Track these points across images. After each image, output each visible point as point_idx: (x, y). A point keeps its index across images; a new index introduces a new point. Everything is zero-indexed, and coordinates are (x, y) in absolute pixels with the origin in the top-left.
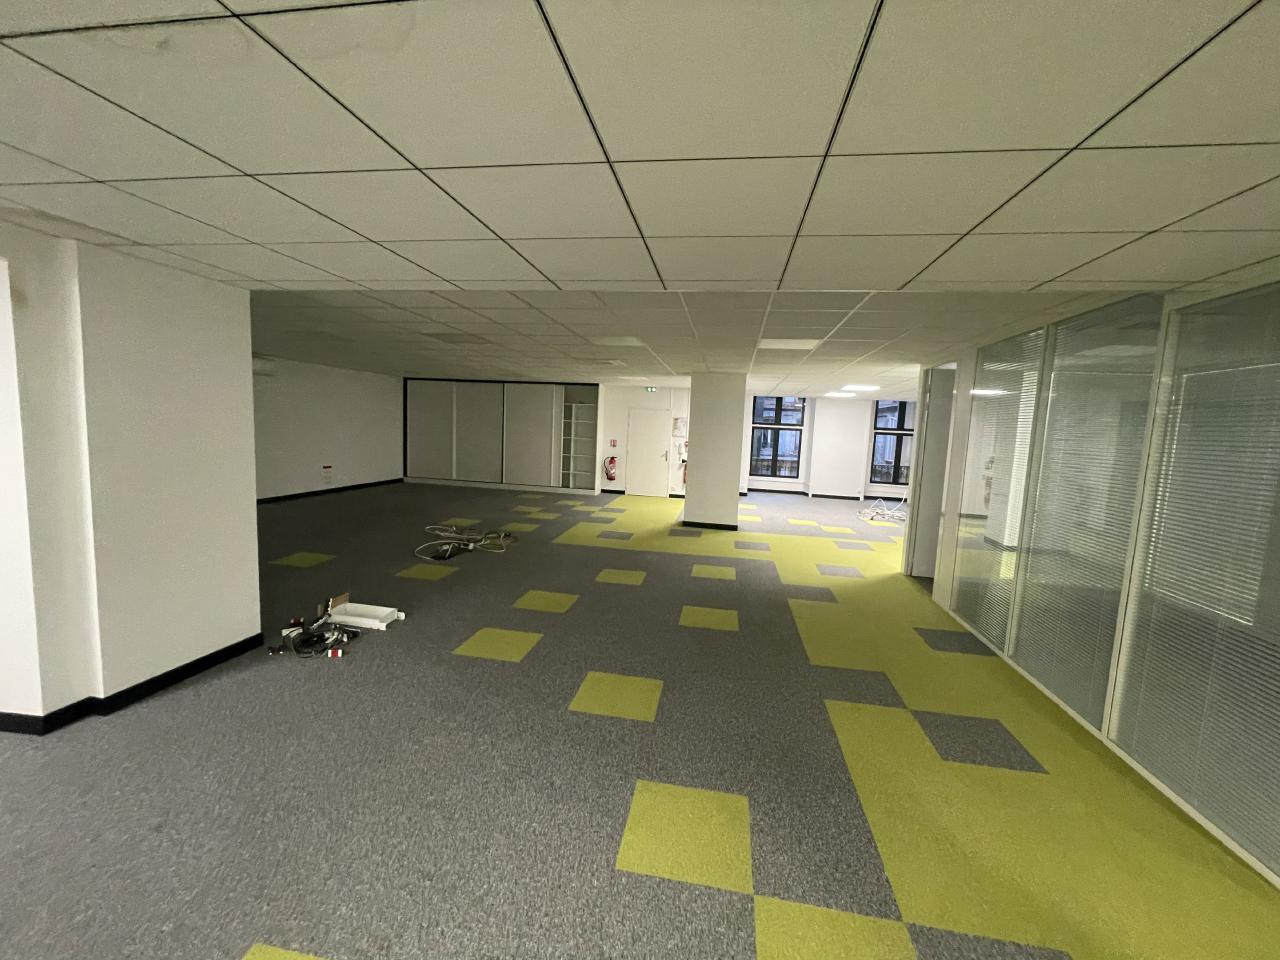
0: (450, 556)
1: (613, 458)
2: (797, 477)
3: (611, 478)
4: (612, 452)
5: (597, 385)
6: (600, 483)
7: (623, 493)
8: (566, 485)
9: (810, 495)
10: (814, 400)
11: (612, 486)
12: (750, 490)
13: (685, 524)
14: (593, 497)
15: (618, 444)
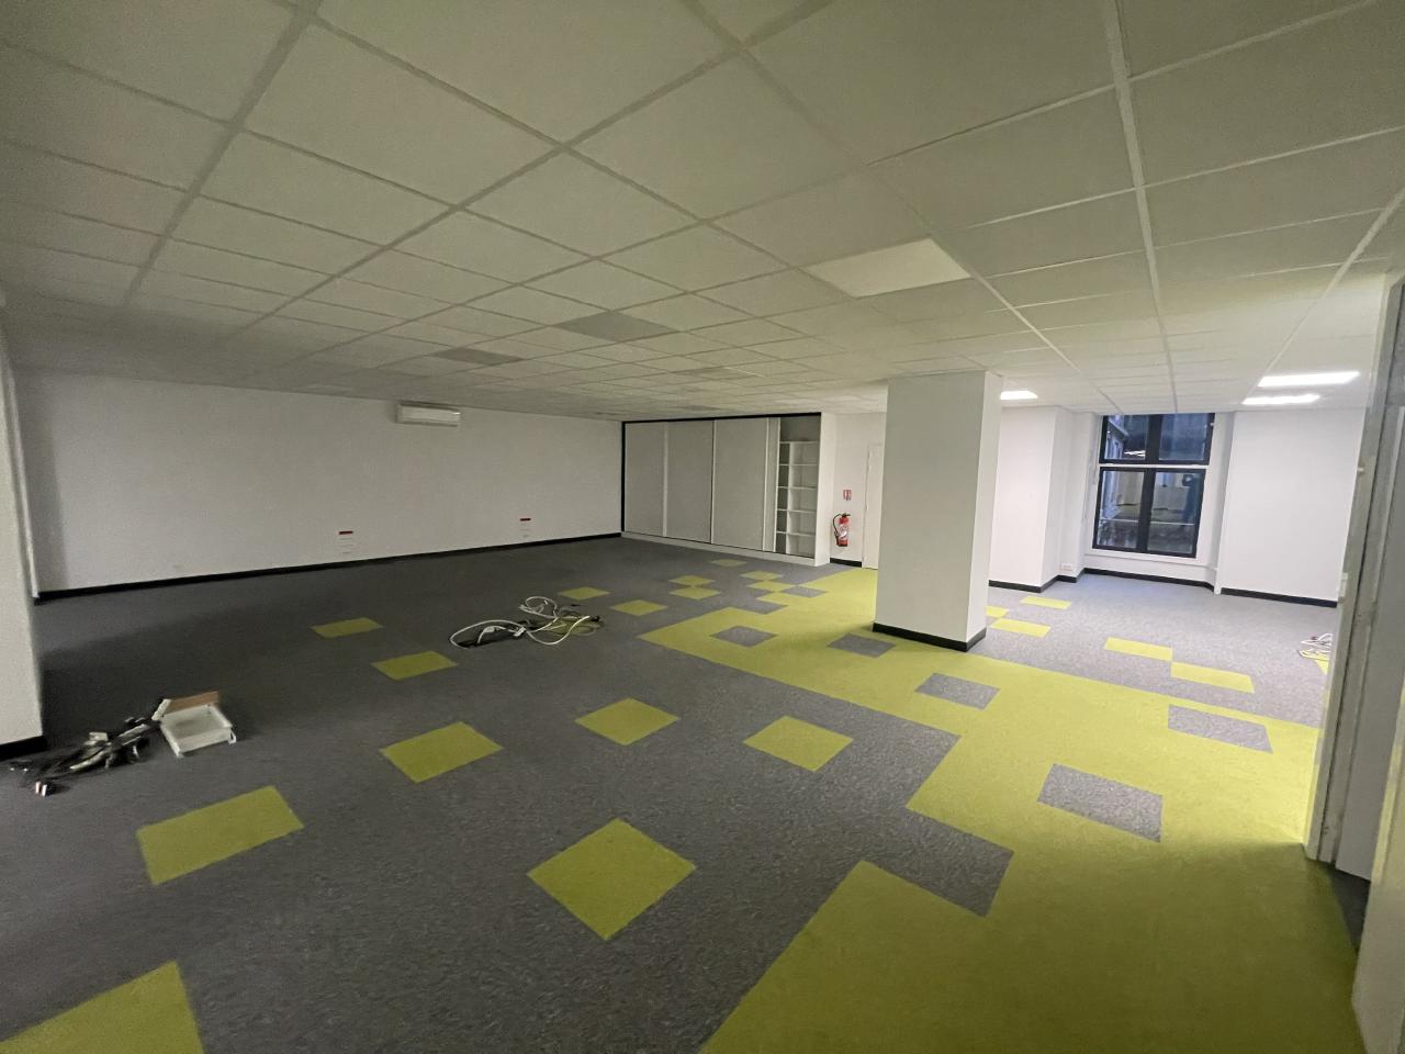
0: (483, 643)
1: (844, 516)
2: (1193, 555)
3: (842, 543)
4: (844, 507)
5: (819, 414)
6: (824, 550)
7: (858, 564)
8: (781, 549)
9: (1218, 590)
10: (1231, 415)
11: (844, 555)
12: (1087, 571)
13: (877, 628)
14: (812, 568)
15: (853, 495)
